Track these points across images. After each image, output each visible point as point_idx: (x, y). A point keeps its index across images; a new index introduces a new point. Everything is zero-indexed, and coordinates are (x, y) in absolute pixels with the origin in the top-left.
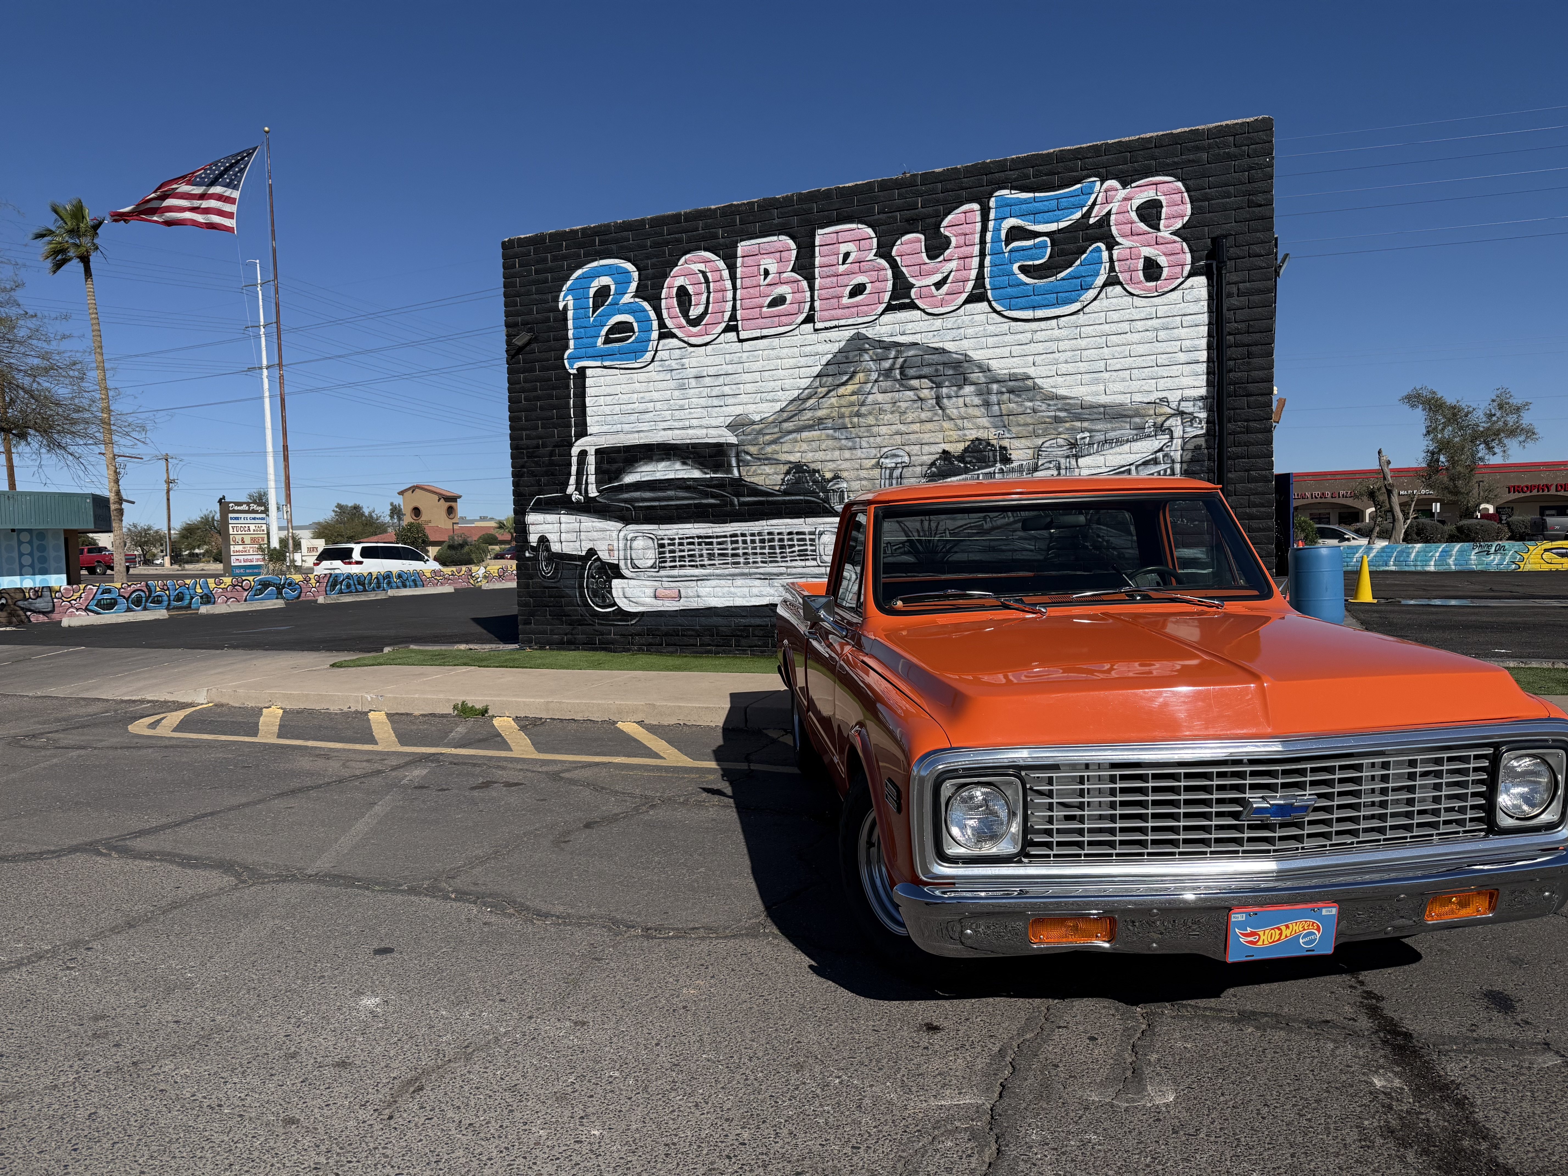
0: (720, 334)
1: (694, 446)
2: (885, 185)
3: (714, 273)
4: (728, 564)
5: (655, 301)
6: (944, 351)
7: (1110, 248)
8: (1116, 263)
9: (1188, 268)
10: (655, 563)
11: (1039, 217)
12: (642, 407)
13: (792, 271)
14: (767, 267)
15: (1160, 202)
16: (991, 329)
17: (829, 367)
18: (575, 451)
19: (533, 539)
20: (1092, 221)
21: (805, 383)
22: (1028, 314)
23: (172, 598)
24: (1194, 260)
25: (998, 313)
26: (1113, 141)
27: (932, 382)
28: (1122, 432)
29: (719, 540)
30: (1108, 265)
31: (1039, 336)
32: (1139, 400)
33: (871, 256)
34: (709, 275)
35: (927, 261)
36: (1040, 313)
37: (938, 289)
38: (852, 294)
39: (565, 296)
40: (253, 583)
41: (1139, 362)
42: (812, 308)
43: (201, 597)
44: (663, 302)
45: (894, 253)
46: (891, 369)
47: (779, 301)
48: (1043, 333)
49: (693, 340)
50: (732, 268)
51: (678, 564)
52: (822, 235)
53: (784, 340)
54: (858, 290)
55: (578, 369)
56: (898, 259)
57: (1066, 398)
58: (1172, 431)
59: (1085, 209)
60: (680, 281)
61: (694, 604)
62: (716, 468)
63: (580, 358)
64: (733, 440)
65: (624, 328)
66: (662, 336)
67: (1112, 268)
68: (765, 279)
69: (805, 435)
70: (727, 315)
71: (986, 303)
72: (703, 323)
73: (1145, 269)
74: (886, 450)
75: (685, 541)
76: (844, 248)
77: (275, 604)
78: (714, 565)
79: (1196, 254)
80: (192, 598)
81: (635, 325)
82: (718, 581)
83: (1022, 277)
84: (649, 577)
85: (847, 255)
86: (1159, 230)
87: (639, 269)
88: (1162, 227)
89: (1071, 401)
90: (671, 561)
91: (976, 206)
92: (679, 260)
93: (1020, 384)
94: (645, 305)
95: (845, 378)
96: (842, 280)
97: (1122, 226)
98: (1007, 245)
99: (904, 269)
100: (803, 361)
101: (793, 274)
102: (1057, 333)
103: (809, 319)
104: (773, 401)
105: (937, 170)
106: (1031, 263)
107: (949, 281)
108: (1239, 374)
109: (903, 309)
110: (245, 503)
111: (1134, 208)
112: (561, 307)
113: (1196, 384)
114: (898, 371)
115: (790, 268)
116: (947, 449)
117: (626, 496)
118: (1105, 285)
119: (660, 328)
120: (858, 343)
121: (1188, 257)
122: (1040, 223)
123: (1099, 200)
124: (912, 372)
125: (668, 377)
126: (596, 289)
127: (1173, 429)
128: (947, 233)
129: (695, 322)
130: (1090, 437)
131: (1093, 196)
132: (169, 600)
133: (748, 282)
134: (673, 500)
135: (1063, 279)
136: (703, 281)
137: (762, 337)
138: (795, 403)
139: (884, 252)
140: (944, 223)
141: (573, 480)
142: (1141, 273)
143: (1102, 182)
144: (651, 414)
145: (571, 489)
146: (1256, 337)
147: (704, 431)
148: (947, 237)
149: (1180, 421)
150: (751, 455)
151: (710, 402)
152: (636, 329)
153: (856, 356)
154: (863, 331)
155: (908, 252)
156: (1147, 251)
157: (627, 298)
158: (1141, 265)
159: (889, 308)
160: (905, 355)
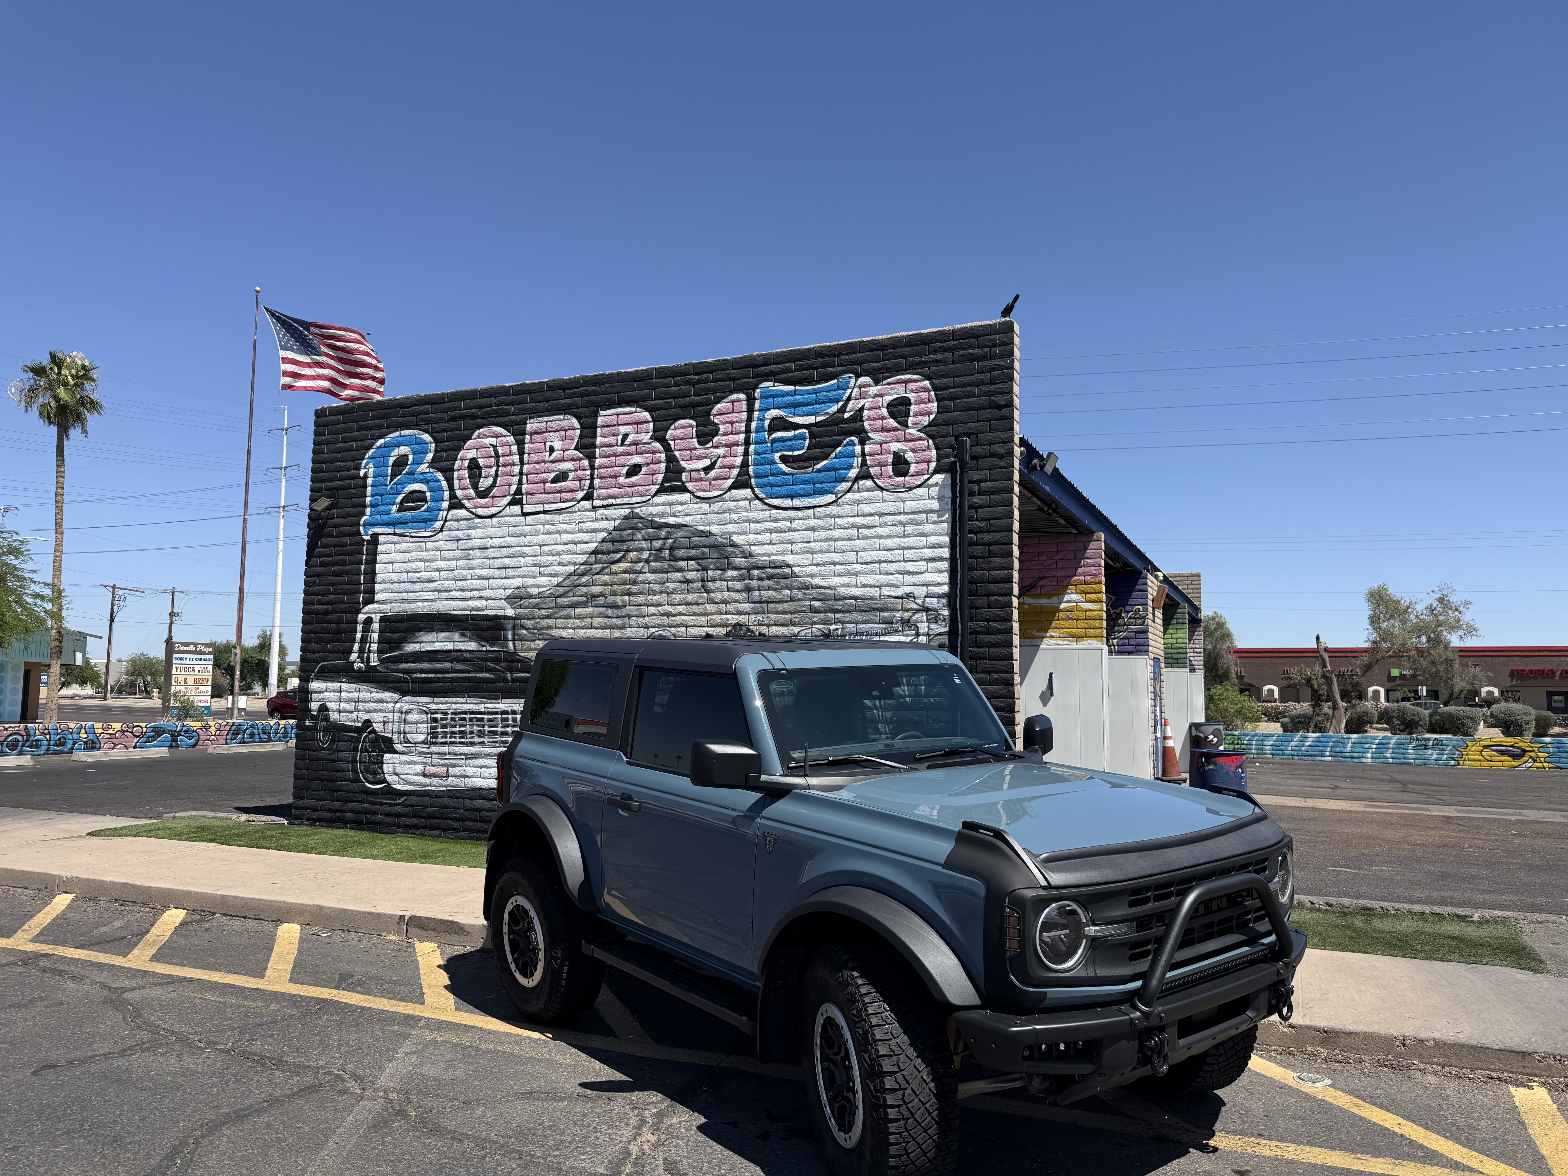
0: (506, 507)
1: (474, 618)
2: (661, 373)
3: (504, 448)
4: (496, 742)
5: (448, 472)
6: (710, 534)
7: (862, 443)
8: (868, 458)
9: (933, 465)
10: (426, 738)
11: (800, 410)
12: (428, 575)
13: (575, 449)
14: (552, 444)
15: (908, 399)
16: (753, 515)
17: (605, 545)
18: (361, 617)
19: (314, 706)
20: (847, 415)
21: (582, 558)
22: (787, 502)
23: (52, 742)
24: (939, 458)
25: (761, 500)
26: (868, 339)
27: (699, 564)
28: (872, 625)
29: (490, 717)
30: (860, 459)
31: (796, 524)
32: (888, 594)
33: (647, 437)
34: (499, 449)
35: (697, 446)
36: (797, 502)
37: (706, 474)
38: (629, 475)
39: (367, 464)
40: (145, 730)
41: (888, 555)
42: (592, 486)
43: (86, 743)
44: (456, 475)
45: (668, 437)
46: (661, 549)
47: (562, 476)
48: (801, 522)
49: (480, 511)
50: (520, 443)
51: (448, 740)
52: (604, 417)
53: (564, 517)
54: (635, 470)
55: (372, 536)
56: (672, 443)
57: (821, 587)
58: (917, 627)
59: (841, 404)
60: (472, 454)
61: (462, 783)
62: (492, 640)
63: (373, 525)
64: (510, 612)
65: (417, 497)
66: (451, 507)
67: (864, 463)
68: (550, 455)
69: (579, 610)
70: (513, 488)
71: (749, 490)
72: (491, 494)
73: (894, 464)
74: (653, 630)
75: (458, 716)
76: (623, 430)
77: (158, 753)
78: (483, 743)
79: (941, 452)
80: (75, 743)
81: (428, 494)
82: (486, 760)
83: (782, 466)
84: (420, 753)
85: (625, 436)
86: (907, 427)
87: (436, 441)
88: (910, 424)
89: (826, 591)
90: (442, 737)
91: (742, 396)
92: (472, 433)
93: (779, 571)
94: (439, 475)
95: (619, 555)
96: (622, 460)
97: (874, 422)
98: (769, 435)
99: (677, 453)
100: (581, 537)
101: (576, 452)
102: (813, 522)
103: (588, 497)
104: (551, 575)
105: (709, 360)
106: (790, 453)
107: (717, 466)
108: (980, 572)
109: (674, 491)
110: (192, 644)
111: (885, 405)
112: (362, 473)
113: (940, 580)
114: (667, 552)
115: (573, 446)
116: (710, 632)
117: (405, 666)
118: (857, 479)
119: (450, 499)
120: (632, 522)
121: (934, 453)
122: (799, 415)
123: (853, 395)
124: (680, 553)
125: (455, 546)
126: (394, 458)
127: (918, 625)
128: (716, 421)
129: (483, 495)
130: (842, 628)
131: (849, 391)
132: (49, 745)
133: (534, 458)
134: (448, 673)
135: (819, 471)
136: (493, 454)
137: (544, 512)
138: (571, 578)
139: (659, 436)
140: (714, 411)
141: (356, 647)
142: (890, 468)
143: (857, 378)
144: (436, 583)
145: (354, 656)
146: (997, 536)
147: (484, 603)
148: (716, 424)
149: (925, 618)
150: (527, 629)
151: (491, 573)
152: (429, 498)
153: (630, 534)
154: (638, 511)
155: (681, 436)
156: (895, 446)
157: (423, 468)
158: (890, 459)
159: (662, 490)
160: (675, 536)
